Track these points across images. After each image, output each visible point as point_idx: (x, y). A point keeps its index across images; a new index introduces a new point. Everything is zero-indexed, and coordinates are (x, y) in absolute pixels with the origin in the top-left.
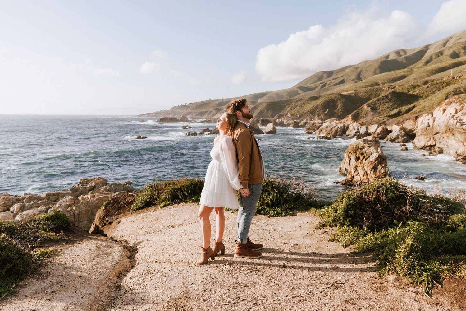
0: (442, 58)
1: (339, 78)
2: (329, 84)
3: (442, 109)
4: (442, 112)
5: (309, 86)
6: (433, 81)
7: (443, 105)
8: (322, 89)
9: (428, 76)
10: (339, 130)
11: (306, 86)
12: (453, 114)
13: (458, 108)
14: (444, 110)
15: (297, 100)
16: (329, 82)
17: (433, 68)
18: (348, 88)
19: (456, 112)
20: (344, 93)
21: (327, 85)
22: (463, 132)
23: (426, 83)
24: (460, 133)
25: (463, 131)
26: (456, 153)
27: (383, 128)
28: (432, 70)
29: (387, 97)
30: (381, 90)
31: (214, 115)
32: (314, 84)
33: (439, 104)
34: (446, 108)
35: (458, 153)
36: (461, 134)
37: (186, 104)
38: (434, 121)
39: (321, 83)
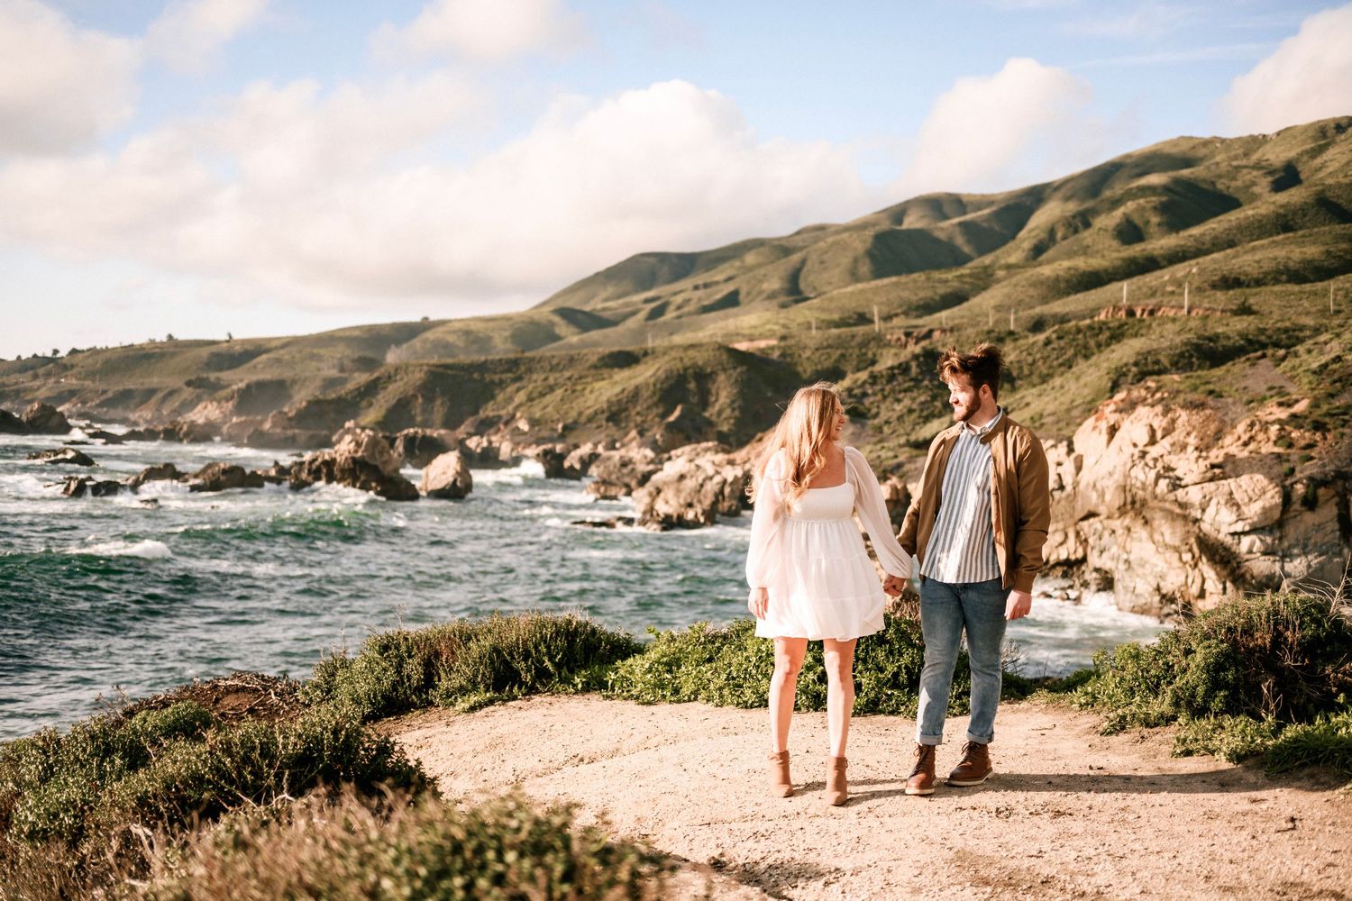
0: (1087, 236)
1: (717, 283)
2: (679, 308)
3: (1104, 426)
4: (1105, 437)
5: (600, 306)
6: (1063, 319)
7: (1109, 412)
8: (651, 323)
9: (1045, 300)
10: (727, 490)
11: (587, 308)
12: (1141, 447)
13: (1159, 423)
14: (1113, 430)
15: (555, 362)
16: (679, 299)
17: (1061, 273)
18: (755, 327)
19: (1153, 441)
20: (742, 346)
21: (672, 307)
22: (1178, 515)
23: (1038, 326)
24: (1171, 516)
25: (1178, 510)
26: (1158, 589)
27: (894, 489)
28: (1057, 279)
29: (904, 368)
30: (879, 340)
31: (189, 405)
32: (621, 301)
33: (1091, 409)
34: (1117, 422)
35: (1164, 591)
36: (1173, 520)
37: (56, 352)
38: (1079, 468)
39: (647, 301)
